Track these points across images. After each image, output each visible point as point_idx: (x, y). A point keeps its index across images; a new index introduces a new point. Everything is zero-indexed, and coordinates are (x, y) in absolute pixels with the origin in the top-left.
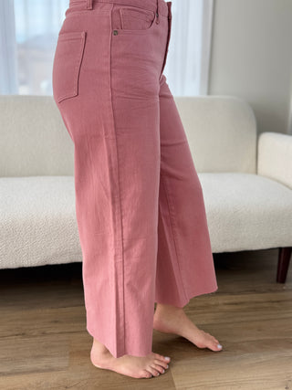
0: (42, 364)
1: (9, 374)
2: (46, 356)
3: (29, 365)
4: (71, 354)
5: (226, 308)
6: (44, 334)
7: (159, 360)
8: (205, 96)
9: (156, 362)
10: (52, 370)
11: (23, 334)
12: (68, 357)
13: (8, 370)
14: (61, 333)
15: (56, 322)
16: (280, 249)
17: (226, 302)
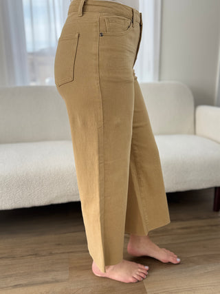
0: (49, 277)
1: (26, 285)
2: (53, 271)
3: (40, 278)
4: (71, 269)
5: (179, 231)
6: (51, 254)
7: (141, 269)
8: (157, 82)
9: (139, 270)
10: (57, 281)
11: (36, 254)
12: (68, 271)
13: (25, 282)
14: (63, 253)
15: (59, 244)
16: (216, 188)
17: (179, 227)
